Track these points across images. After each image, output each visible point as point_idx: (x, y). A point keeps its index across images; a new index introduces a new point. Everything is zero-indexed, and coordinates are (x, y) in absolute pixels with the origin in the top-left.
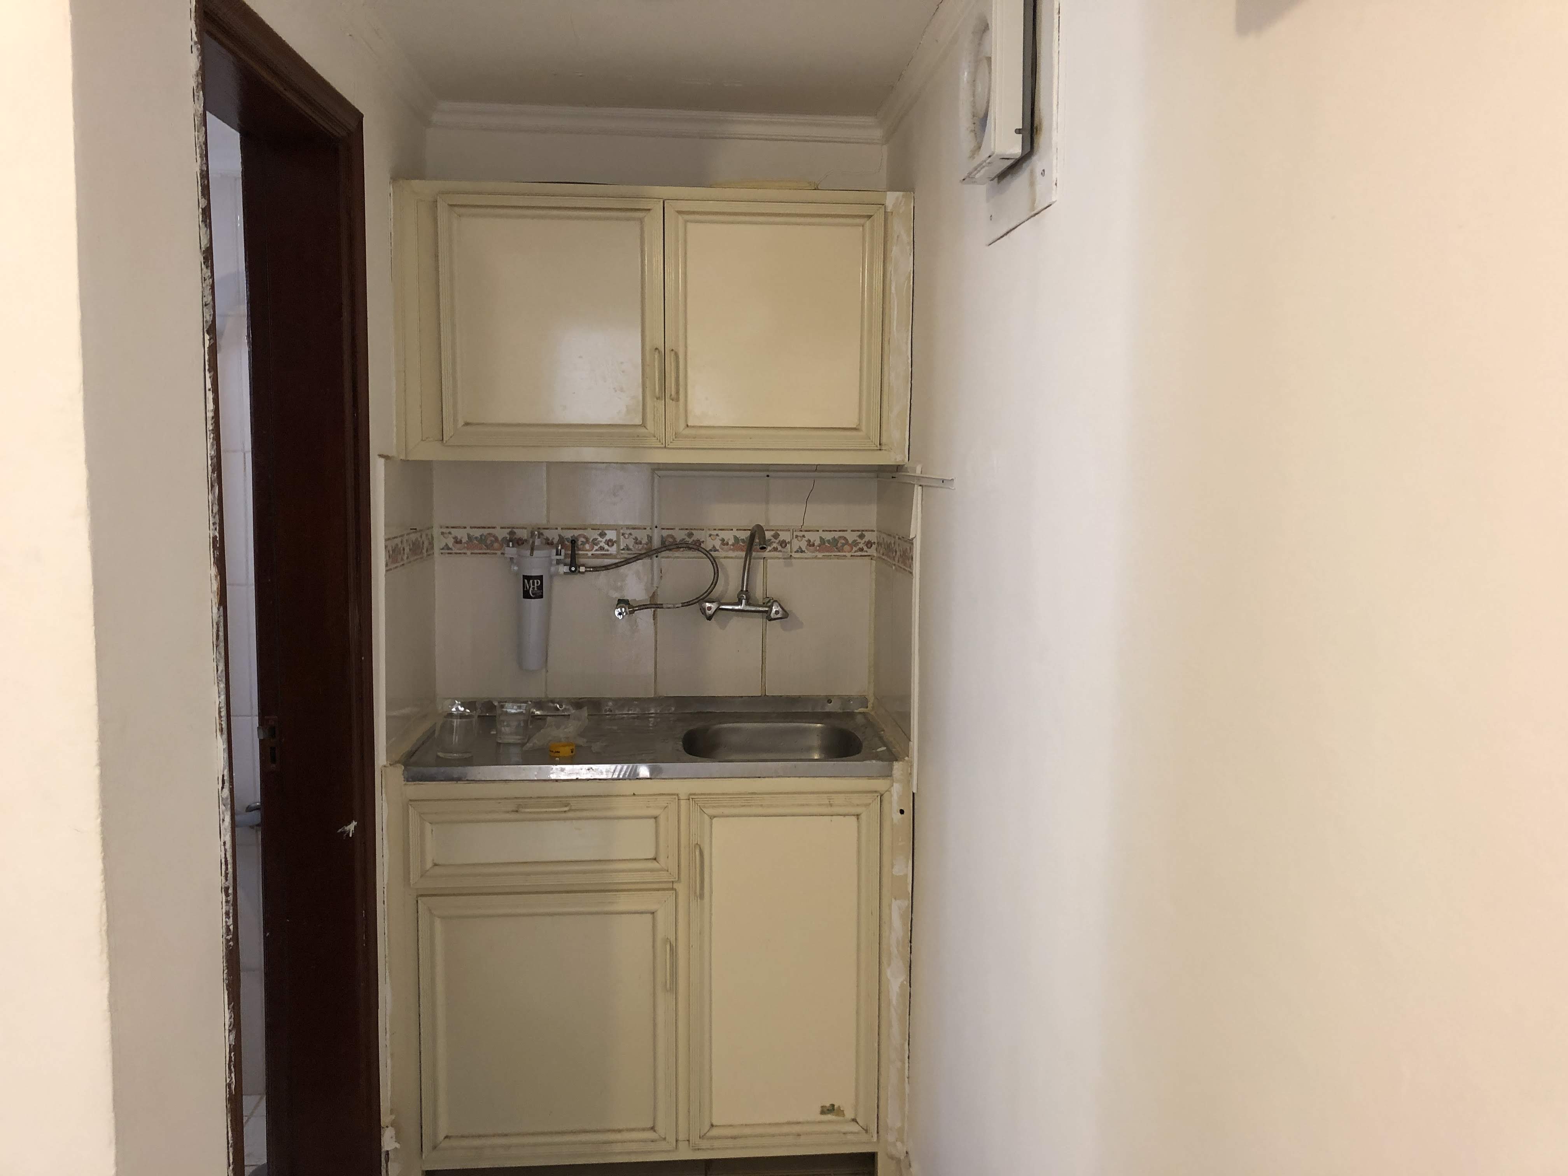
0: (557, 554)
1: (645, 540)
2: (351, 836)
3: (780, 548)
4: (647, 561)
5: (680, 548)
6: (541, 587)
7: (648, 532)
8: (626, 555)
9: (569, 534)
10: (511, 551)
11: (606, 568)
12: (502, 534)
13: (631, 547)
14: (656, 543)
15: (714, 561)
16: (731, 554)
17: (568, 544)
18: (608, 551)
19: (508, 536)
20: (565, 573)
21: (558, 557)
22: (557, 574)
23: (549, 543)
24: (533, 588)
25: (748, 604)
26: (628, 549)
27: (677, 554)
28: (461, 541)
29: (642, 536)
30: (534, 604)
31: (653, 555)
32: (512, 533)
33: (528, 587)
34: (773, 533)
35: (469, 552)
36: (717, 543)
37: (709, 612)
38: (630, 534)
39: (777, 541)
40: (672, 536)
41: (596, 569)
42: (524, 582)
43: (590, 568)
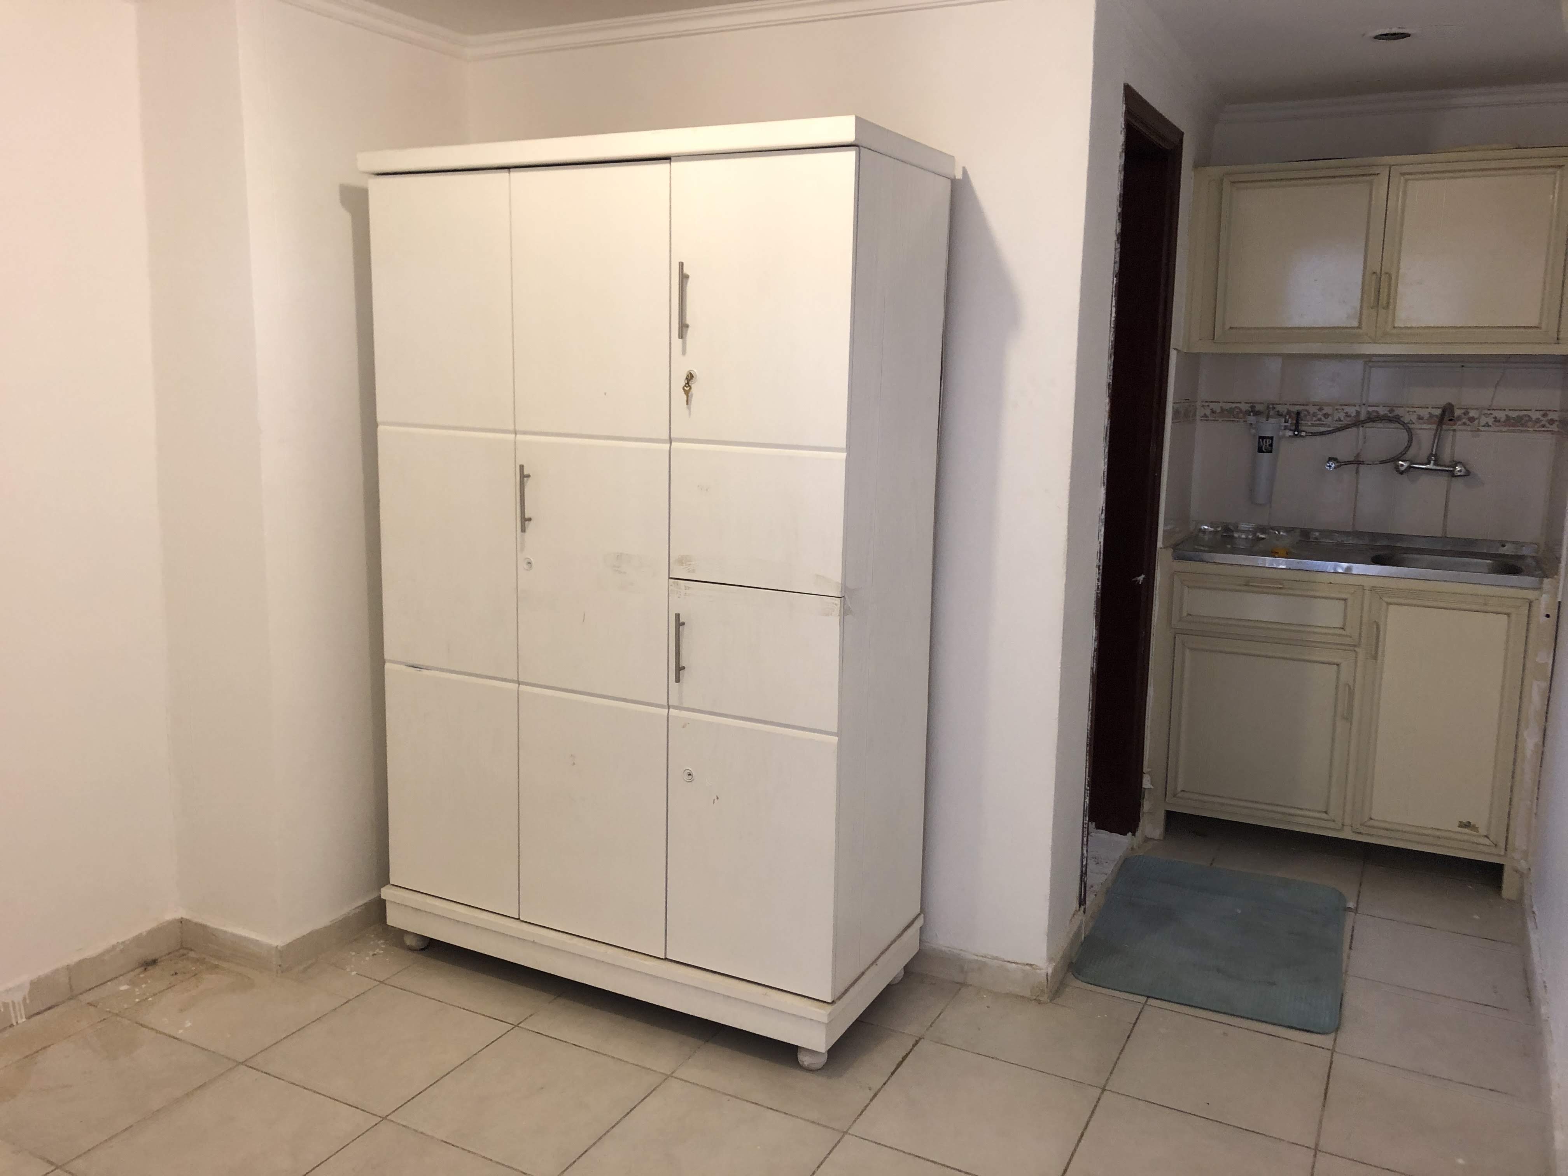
0: (1285, 422)
1: (1354, 414)
2: (1140, 583)
3: (1468, 422)
4: (1354, 429)
5: (1383, 420)
6: (1271, 445)
7: (1357, 408)
8: (1338, 425)
9: (1295, 409)
10: (1251, 419)
11: (1322, 434)
12: (1245, 407)
13: (1342, 419)
14: (1363, 417)
15: (1409, 431)
16: (1425, 426)
17: (1294, 416)
18: (1324, 421)
19: (1250, 409)
20: (1290, 436)
21: (1286, 424)
22: (1284, 437)
23: (1279, 414)
24: (1266, 445)
25: (1435, 464)
26: (1340, 420)
27: (1380, 425)
28: (1216, 411)
29: (1352, 411)
30: (1266, 456)
31: (1359, 425)
32: (1253, 407)
33: (1262, 444)
34: (1463, 411)
35: (1220, 420)
36: (1414, 418)
37: (1402, 469)
38: (1343, 409)
39: (1466, 417)
40: (1377, 412)
41: (1314, 434)
42: (1259, 440)
43: (1309, 433)
